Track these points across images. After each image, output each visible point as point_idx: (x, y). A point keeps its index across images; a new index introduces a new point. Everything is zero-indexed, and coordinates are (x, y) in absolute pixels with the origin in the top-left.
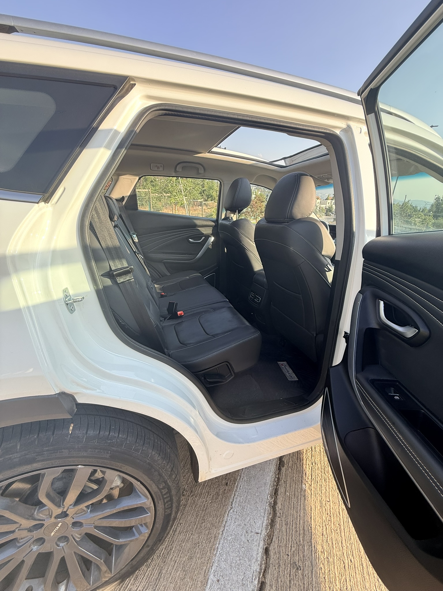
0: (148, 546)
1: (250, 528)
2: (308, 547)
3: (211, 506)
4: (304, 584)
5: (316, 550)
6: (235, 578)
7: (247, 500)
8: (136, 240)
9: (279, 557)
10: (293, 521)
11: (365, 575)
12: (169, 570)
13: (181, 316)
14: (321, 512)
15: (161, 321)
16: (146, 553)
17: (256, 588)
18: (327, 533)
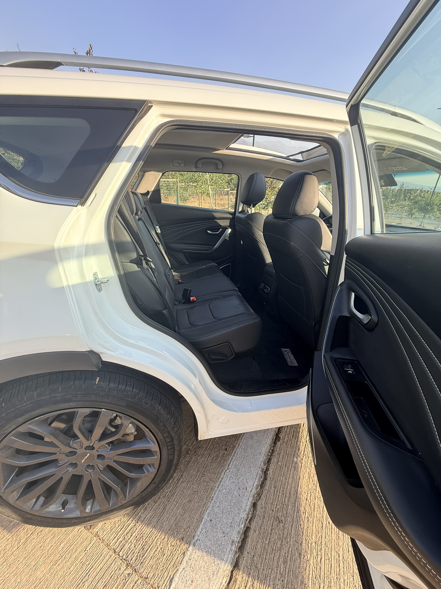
0: (155, 483)
1: (242, 486)
2: (291, 507)
3: (211, 464)
4: (283, 533)
5: (299, 511)
6: (225, 521)
7: (243, 464)
8: (159, 231)
9: (264, 511)
10: (281, 485)
11: (340, 535)
12: (172, 507)
13: (194, 301)
14: (308, 482)
15: (175, 304)
16: (152, 489)
17: (242, 530)
18: (311, 499)
